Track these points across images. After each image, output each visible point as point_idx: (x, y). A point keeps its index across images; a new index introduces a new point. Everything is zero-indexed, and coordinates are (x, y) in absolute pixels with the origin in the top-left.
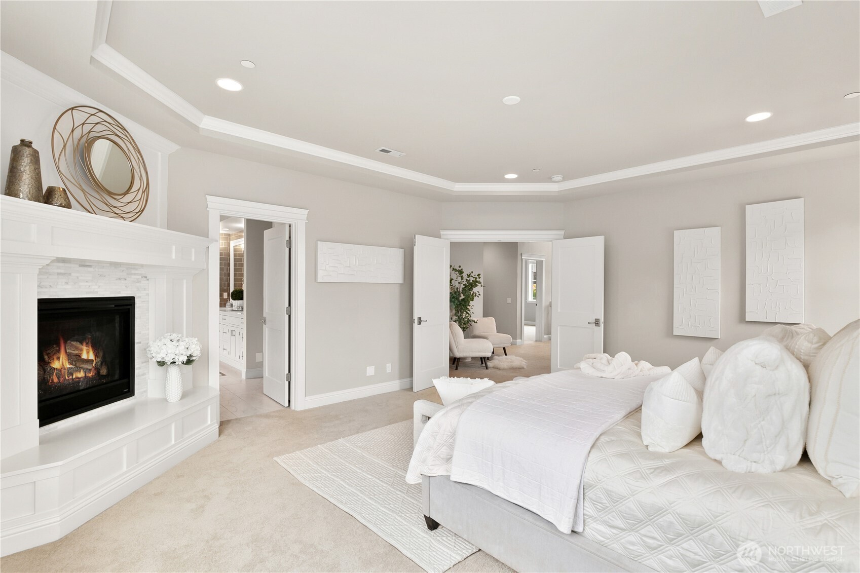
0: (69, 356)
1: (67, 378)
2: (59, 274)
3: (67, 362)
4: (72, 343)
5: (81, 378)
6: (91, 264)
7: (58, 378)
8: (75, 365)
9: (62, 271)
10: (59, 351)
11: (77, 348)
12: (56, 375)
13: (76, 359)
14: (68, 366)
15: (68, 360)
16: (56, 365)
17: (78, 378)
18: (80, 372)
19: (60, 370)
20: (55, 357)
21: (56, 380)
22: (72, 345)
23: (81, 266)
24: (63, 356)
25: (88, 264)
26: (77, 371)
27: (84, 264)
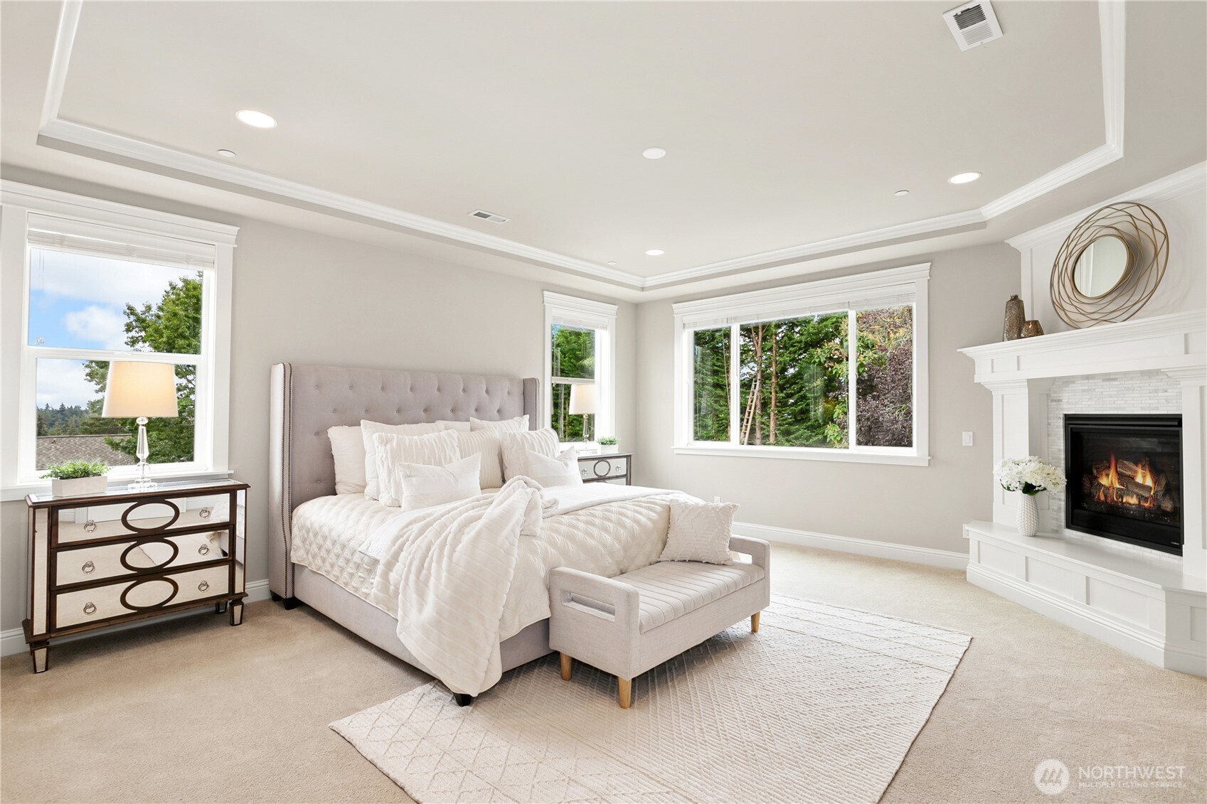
0: (1120, 476)
1: (1115, 499)
2: (1083, 391)
3: (1117, 481)
4: (1125, 462)
5: (1133, 505)
6: (1117, 377)
7: (1106, 496)
8: (1127, 487)
9: (1085, 388)
10: (1109, 468)
11: (1130, 469)
12: (1103, 492)
13: (1126, 479)
14: (1118, 486)
15: (1119, 479)
16: (1104, 481)
17: (1130, 504)
18: (1132, 497)
19: (1108, 488)
20: (1104, 473)
21: (1102, 498)
22: (1124, 464)
23: (1104, 380)
24: (1112, 473)
25: (1112, 377)
26: (1128, 495)
27: (1108, 378)
